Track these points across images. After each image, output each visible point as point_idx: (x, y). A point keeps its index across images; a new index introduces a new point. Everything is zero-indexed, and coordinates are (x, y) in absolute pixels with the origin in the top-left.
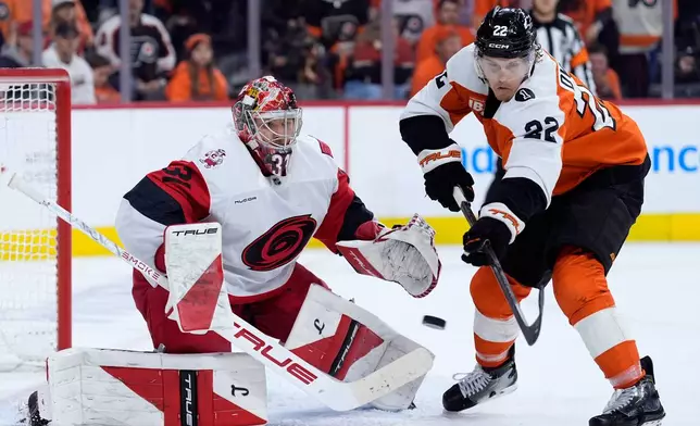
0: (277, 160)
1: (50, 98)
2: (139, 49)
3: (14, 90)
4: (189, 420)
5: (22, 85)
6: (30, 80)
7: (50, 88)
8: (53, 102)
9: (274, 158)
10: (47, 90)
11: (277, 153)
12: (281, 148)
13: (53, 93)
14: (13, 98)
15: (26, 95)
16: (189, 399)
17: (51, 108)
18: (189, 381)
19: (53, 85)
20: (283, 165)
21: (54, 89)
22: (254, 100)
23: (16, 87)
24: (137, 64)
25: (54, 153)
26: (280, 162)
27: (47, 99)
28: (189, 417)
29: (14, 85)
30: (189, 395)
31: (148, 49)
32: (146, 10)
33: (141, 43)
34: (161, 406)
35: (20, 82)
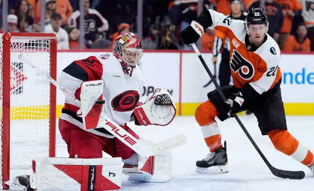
0: (129, 69)
1: (48, 47)
2: (88, 25)
3: (31, 43)
4: (92, 188)
5: (35, 40)
6: (39, 38)
7: (47, 42)
8: (49, 48)
9: (128, 68)
10: (46, 43)
11: (130, 66)
12: (132, 64)
13: (49, 44)
14: (31, 46)
15: (37, 45)
16: (93, 178)
17: (48, 51)
18: (93, 170)
19: (49, 41)
20: (131, 72)
21: (49, 42)
22: (124, 42)
23: (32, 41)
24: (88, 32)
25: (49, 71)
26: (130, 70)
27: (46, 47)
28: (92, 186)
29: (32, 40)
30: (93, 176)
31: (92, 25)
32: (91, 7)
33: (89, 23)
34: (80, 182)
35: (34, 39)
